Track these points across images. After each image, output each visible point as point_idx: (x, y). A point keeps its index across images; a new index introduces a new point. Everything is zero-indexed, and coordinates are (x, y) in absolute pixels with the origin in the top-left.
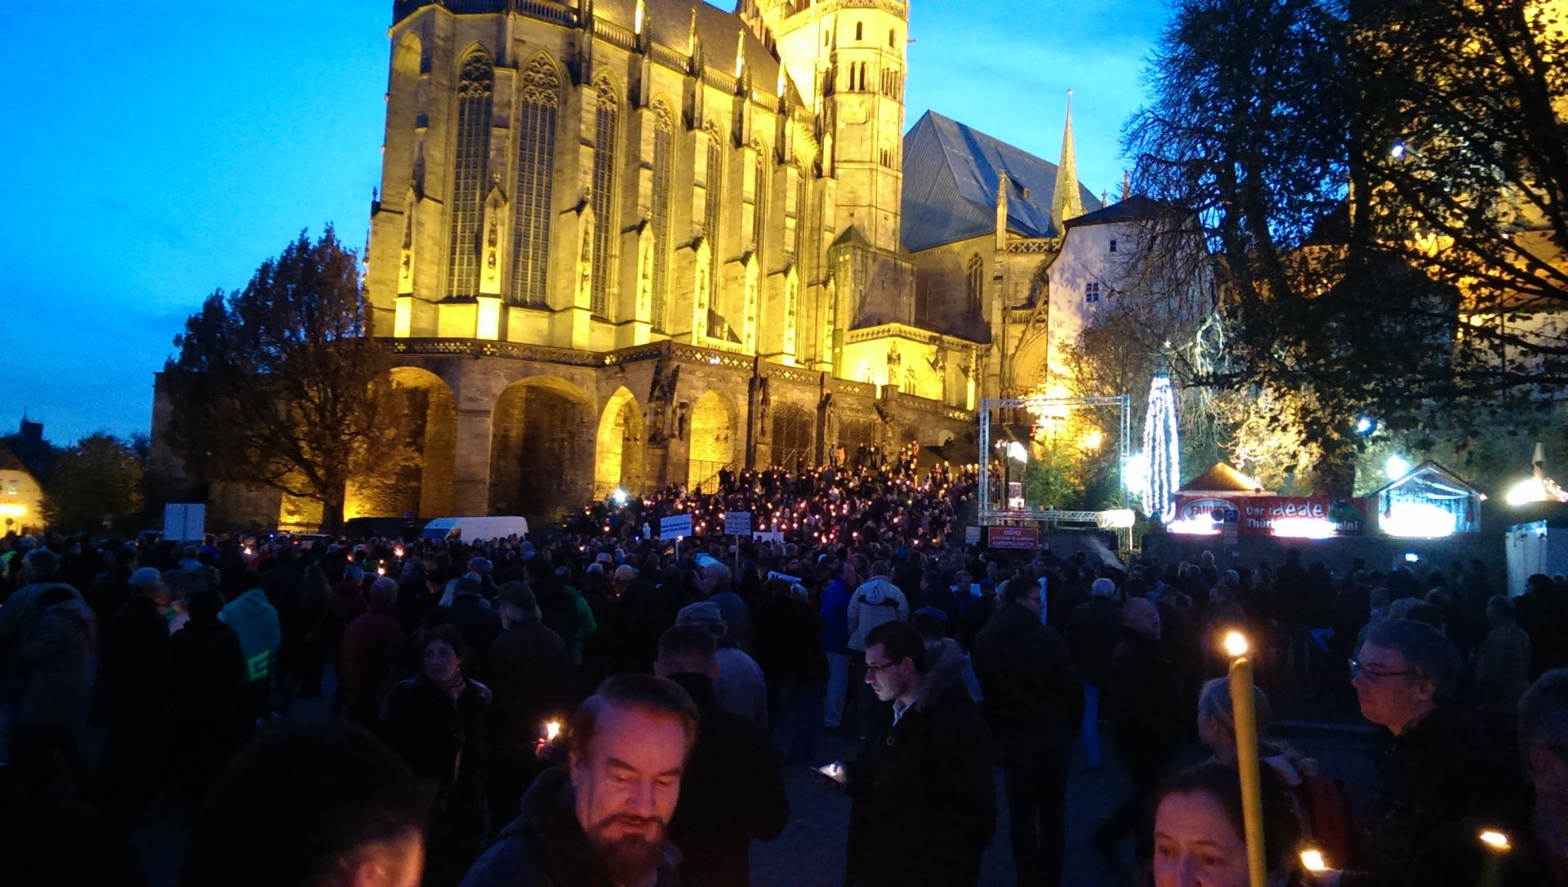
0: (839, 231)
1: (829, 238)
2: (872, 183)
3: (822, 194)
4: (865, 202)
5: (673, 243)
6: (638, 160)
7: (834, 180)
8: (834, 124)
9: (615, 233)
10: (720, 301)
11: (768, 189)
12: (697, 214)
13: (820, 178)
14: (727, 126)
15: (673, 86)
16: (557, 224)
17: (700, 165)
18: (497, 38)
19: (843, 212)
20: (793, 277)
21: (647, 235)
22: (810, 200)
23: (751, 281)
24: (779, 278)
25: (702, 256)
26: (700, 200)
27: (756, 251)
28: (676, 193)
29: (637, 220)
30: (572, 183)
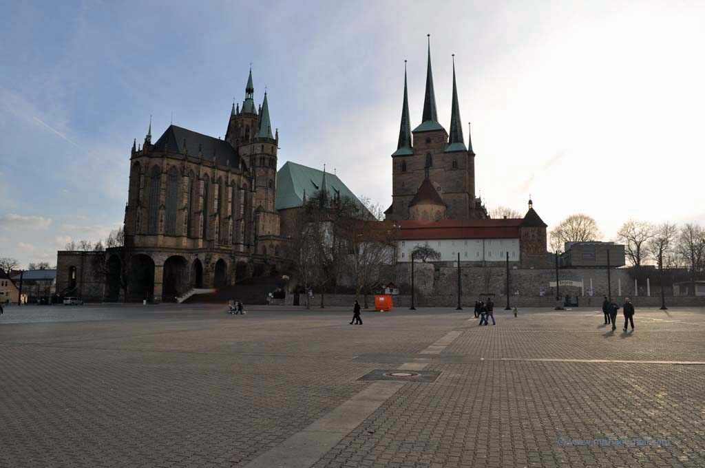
0: (257, 207)
1: (253, 209)
2: (267, 193)
3: (252, 196)
4: (265, 197)
5: (208, 214)
6: (199, 193)
7: (255, 192)
8: (255, 175)
9: (192, 213)
10: (222, 230)
11: (236, 197)
12: (216, 207)
13: (251, 191)
14: (224, 179)
15: (209, 171)
16: (177, 212)
17: (216, 193)
18: (162, 164)
19: (258, 201)
20: (243, 222)
21: (202, 214)
22: (249, 198)
23: (231, 224)
24: (239, 222)
25: (217, 218)
26: (216, 202)
27: (232, 216)
28: (209, 200)
29: (199, 210)
30: (182, 201)
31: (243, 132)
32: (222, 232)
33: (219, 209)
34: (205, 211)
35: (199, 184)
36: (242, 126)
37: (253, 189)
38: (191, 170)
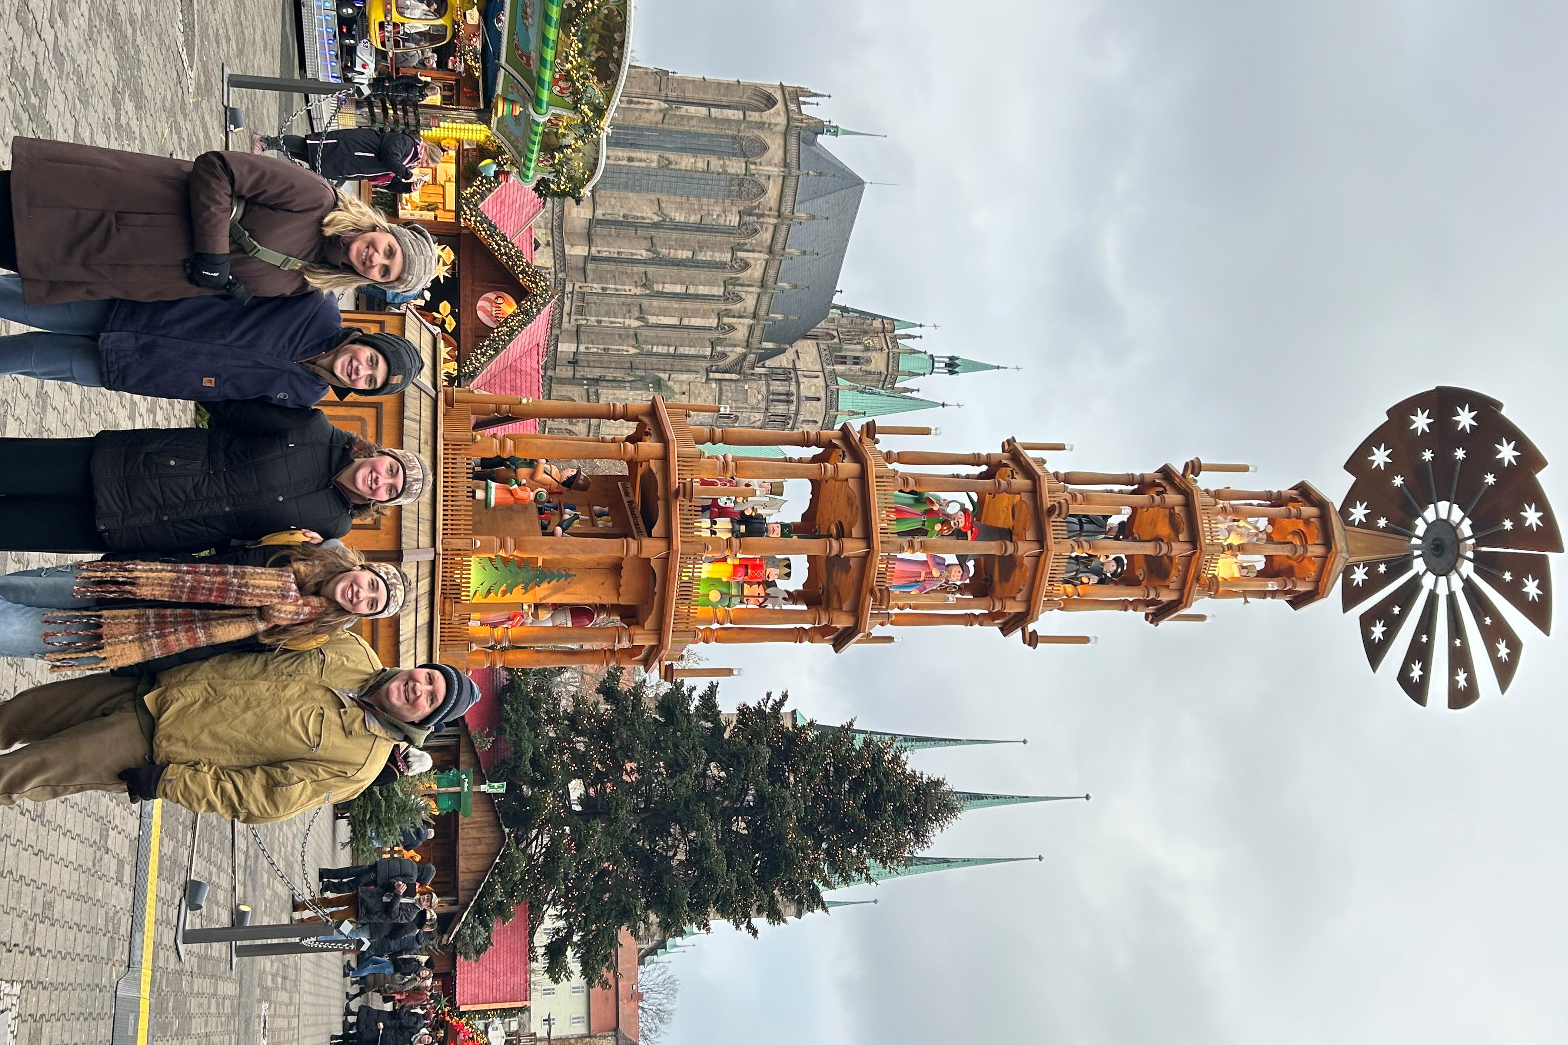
0: (671, 383)
3: (697, 372)
5: (651, 270)
6: (701, 249)
7: (708, 380)
8: (746, 380)
9: (653, 232)
10: (614, 300)
11: (694, 334)
12: (669, 288)
13: (708, 371)
14: (736, 307)
15: (756, 272)
16: (653, 197)
17: (703, 290)
18: (769, 163)
19: (685, 388)
20: (632, 351)
21: (651, 255)
22: (692, 364)
23: (627, 322)
24: (633, 342)
25: (638, 291)
26: (679, 289)
27: (647, 326)
28: (685, 272)
29: (659, 250)
30: (680, 207)
31: (853, 350)
32: (607, 300)
33: (661, 295)
34: (659, 261)
35: (721, 250)
36: (867, 349)
37: (712, 375)
38: (756, 231)
